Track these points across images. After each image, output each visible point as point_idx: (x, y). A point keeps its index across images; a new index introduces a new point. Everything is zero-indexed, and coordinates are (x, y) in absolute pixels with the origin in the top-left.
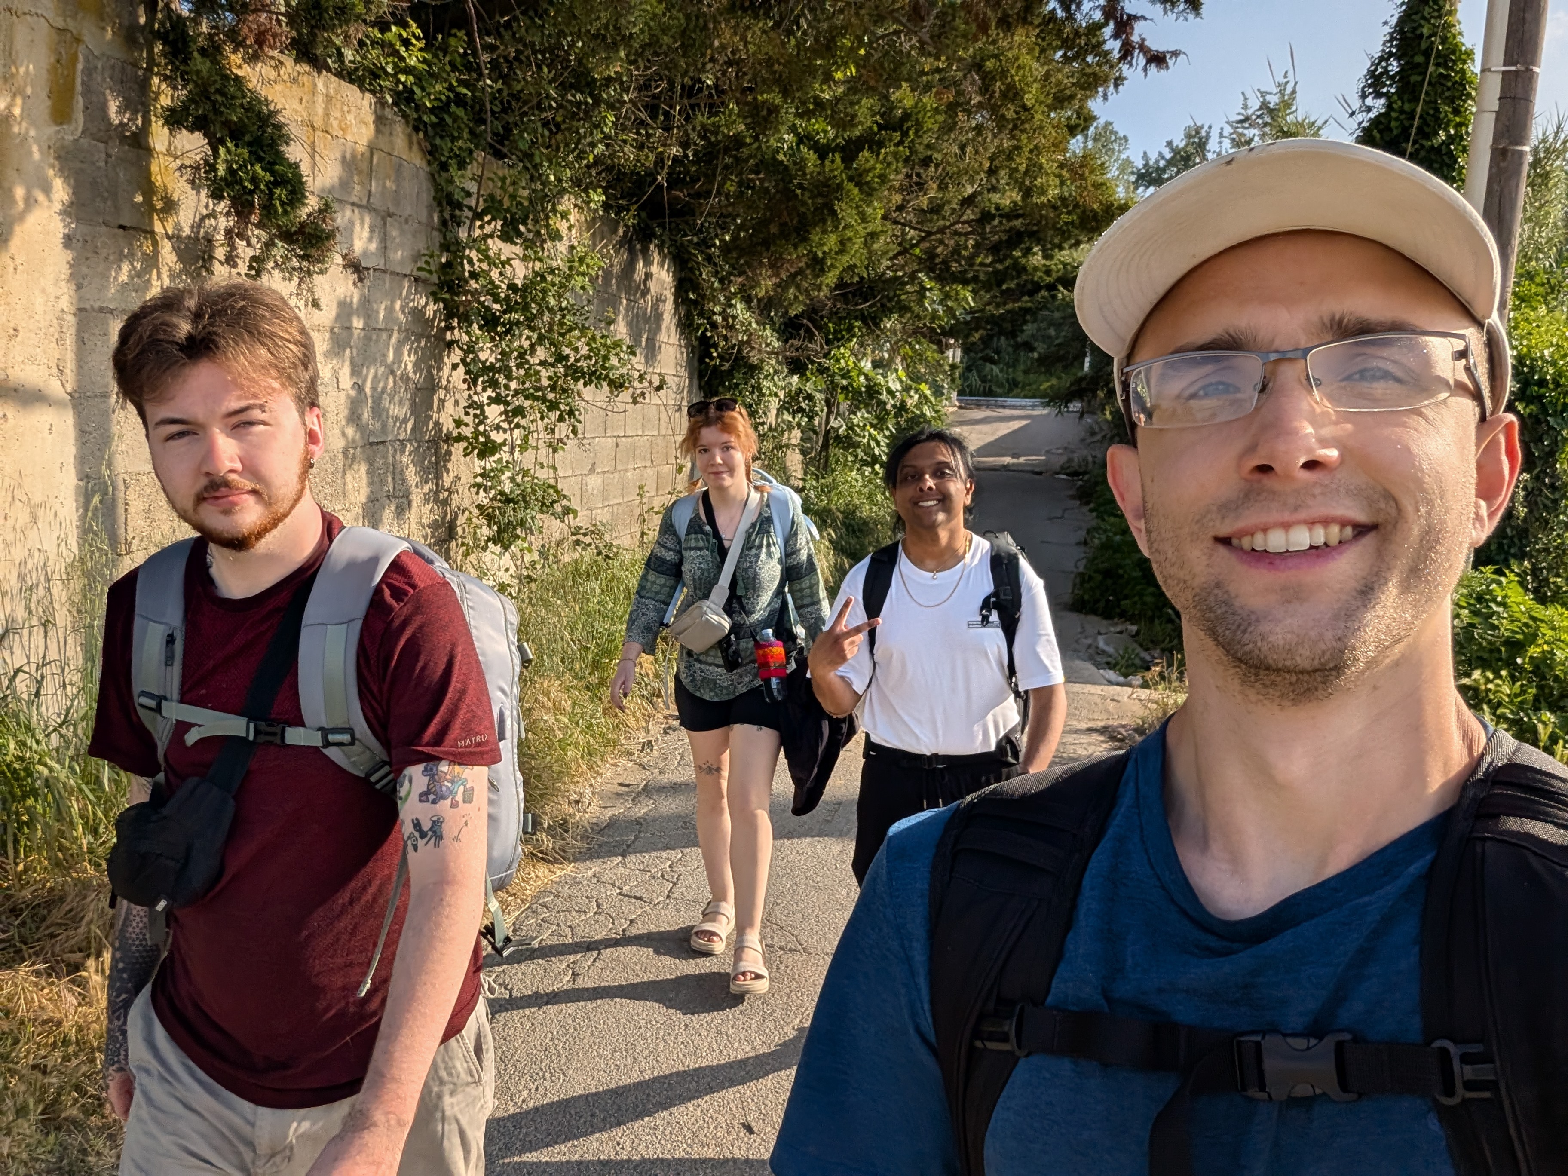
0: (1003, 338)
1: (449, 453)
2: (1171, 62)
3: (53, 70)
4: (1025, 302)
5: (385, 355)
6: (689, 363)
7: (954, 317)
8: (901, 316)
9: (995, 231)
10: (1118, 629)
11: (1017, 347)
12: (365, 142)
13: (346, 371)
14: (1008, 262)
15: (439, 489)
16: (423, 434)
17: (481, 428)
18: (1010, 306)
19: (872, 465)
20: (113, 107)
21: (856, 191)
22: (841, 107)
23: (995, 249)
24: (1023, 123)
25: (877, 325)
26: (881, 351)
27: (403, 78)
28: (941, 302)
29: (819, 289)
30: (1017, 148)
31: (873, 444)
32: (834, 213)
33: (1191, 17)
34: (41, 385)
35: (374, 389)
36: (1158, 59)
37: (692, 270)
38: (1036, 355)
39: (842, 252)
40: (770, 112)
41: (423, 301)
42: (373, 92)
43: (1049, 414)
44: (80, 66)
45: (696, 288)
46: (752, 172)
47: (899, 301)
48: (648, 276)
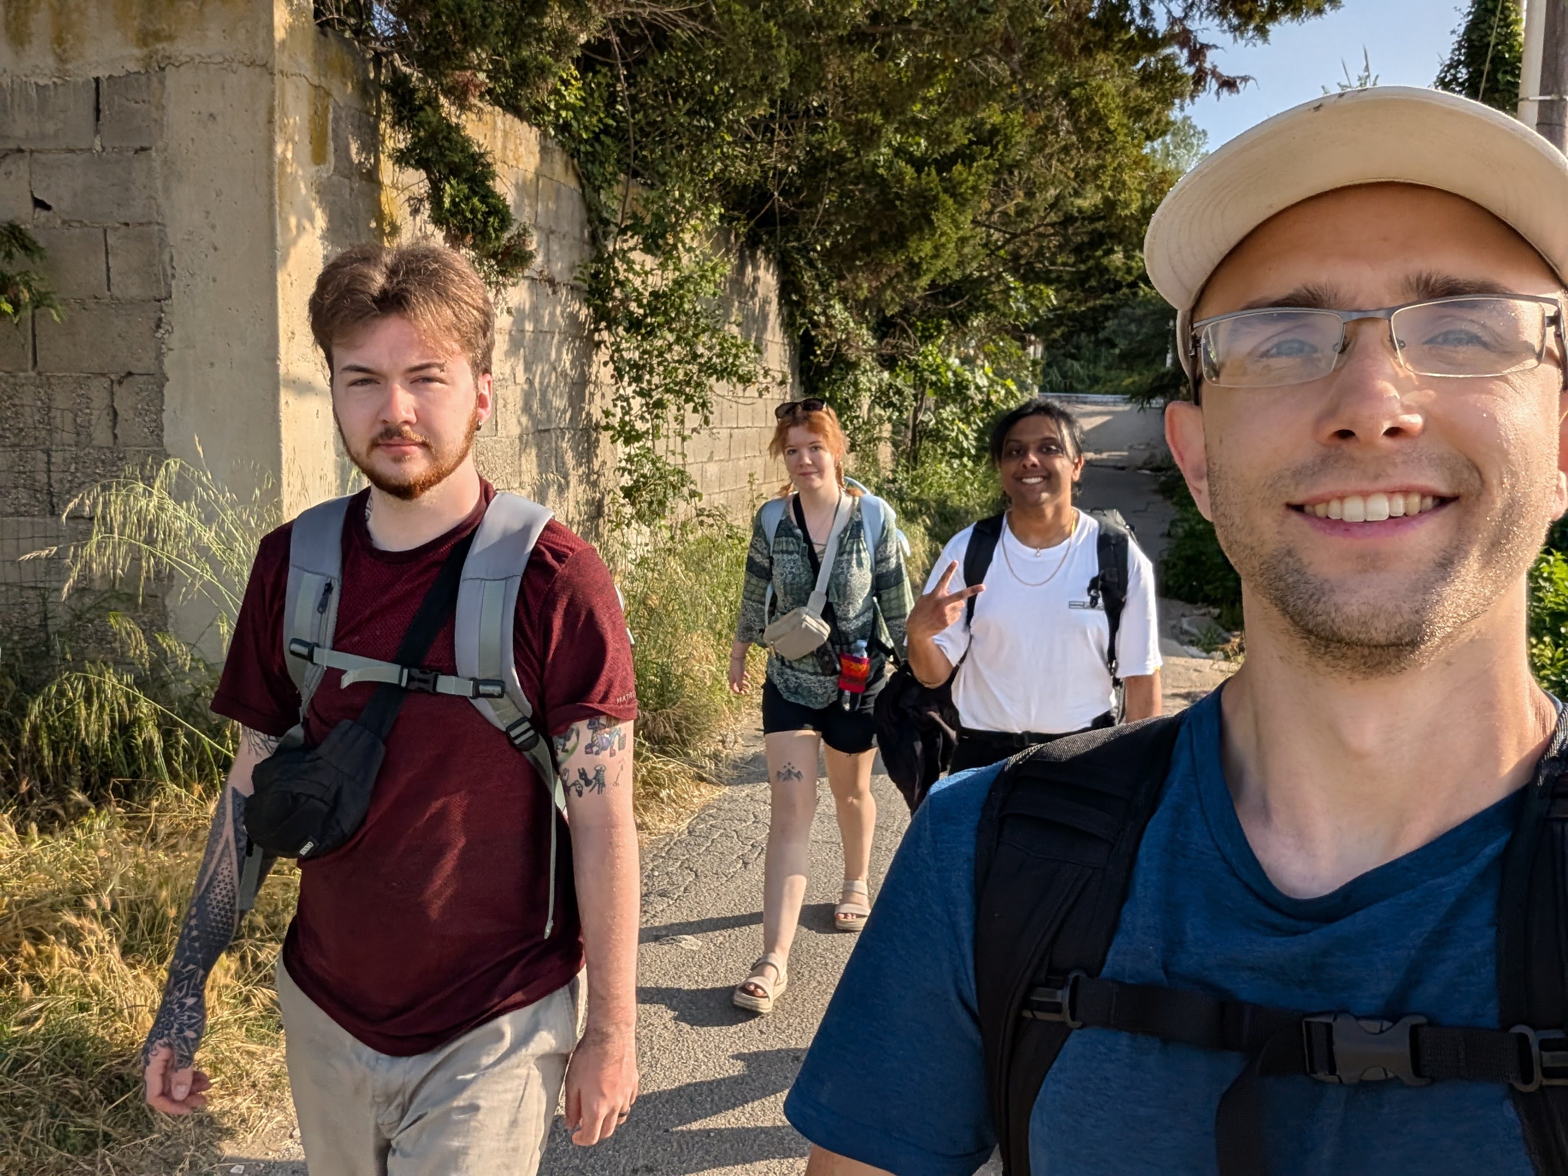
0: (1083, 335)
1: (597, 440)
2: (1241, 87)
3: (312, 120)
4: (1106, 299)
5: (549, 354)
6: (791, 359)
7: (1037, 315)
8: (987, 315)
9: (1079, 234)
10: (1203, 611)
11: (1098, 343)
12: (532, 169)
13: (520, 368)
14: (1091, 263)
15: (591, 471)
16: (578, 423)
17: (627, 418)
18: (1091, 304)
19: (960, 457)
20: (354, 148)
21: (951, 202)
22: (937, 126)
23: (1078, 250)
24: (1107, 143)
25: (964, 323)
26: (967, 347)
27: (564, 114)
28: (1025, 301)
29: (914, 290)
30: (1103, 167)
31: (961, 437)
32: (930, 222)
33: (1259, 42)
34: (311, 378)
35: (541, 383)
36: (1229, 84)
37: (794, 273)
38: (1117, 351)
39: (936, 256)
40: (873, 132)
41: (577, 306)
42: (538, 126)
43: (1130, 411)
44: (331, 116)
45: (799, 290)
46: (851, 183)
47: (985, 301)
48: (756, 279)
